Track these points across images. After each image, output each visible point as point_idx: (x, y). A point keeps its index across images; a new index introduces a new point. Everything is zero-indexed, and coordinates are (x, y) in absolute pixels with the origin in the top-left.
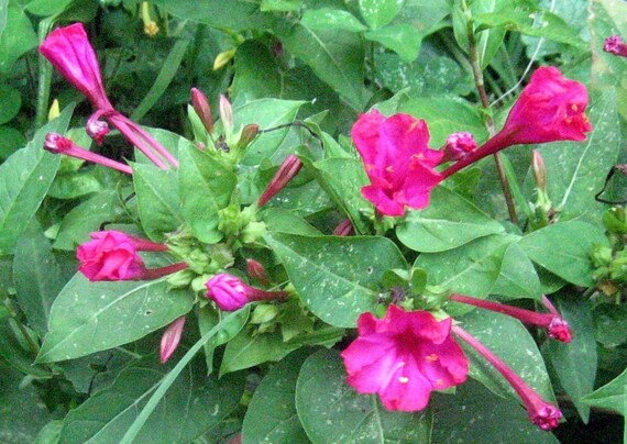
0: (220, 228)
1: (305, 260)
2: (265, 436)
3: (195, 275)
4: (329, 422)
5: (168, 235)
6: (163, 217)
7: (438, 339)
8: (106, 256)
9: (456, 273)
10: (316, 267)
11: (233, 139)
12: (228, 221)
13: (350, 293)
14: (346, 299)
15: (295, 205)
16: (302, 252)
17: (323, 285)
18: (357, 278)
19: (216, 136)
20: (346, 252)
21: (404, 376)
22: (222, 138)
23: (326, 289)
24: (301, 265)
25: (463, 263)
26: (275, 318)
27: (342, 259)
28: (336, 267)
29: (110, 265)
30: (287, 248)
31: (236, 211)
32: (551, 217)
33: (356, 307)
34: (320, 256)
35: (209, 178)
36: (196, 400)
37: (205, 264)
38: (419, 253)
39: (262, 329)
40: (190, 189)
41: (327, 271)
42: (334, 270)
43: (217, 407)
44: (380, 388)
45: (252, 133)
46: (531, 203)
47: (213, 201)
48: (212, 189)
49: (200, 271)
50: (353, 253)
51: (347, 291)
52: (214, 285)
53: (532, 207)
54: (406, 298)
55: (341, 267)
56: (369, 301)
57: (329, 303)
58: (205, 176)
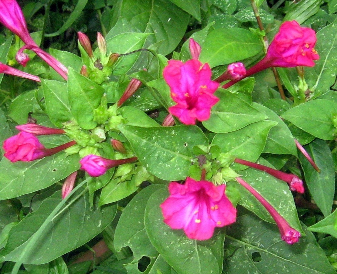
0: (94, 120)
1: (145, 141)
2: (128, 240)
3: (82, 148)
4: (165, 233)
5: (65, 123)
6: (62, 112)
7: (217, 198)
8: (19, 148)
9: (239, 145)
10: (152, 145)
11: (105, 61)
12: (98, 117)
13: (174, 159)
14: (170, 163)
15: (143, 100)
16: (142, 136)
17: (157, 155)
18: (178, 150)
19: (94, 60)
20: (170, 135)
21: (198, 219)
22: (98, 60)
23: (158, 157)
24: (143, 144)
25: (243, 138)
26: (131, 172)
27: (168, 139)
28: (164, 144)
29: (22, 153)
30: (133, 134)
31: (103, 110)
32: (307, 95)
33: (177, 167)
34: (154, 138)
35: (87, 91)
36: (88, 217)
37: (87, 141)
38: (216, 133)
39: (123, 178)
40: (75, 98)
41: (159, 146)
42: (163, 146)
43: (100, 221)
44: (184, 226)
45: (115, 58)
46: (295, 86)
47: (90, 104)
48: (89, 97)
49: (84, 145)
50: (174, 135)
51: (172, 158)
52: (85, 163)
53: (297, 89)
54: (207, 162)
55: (167, 143)
56: (185, 163)
57: (161, 166)
58: (84, 90)
